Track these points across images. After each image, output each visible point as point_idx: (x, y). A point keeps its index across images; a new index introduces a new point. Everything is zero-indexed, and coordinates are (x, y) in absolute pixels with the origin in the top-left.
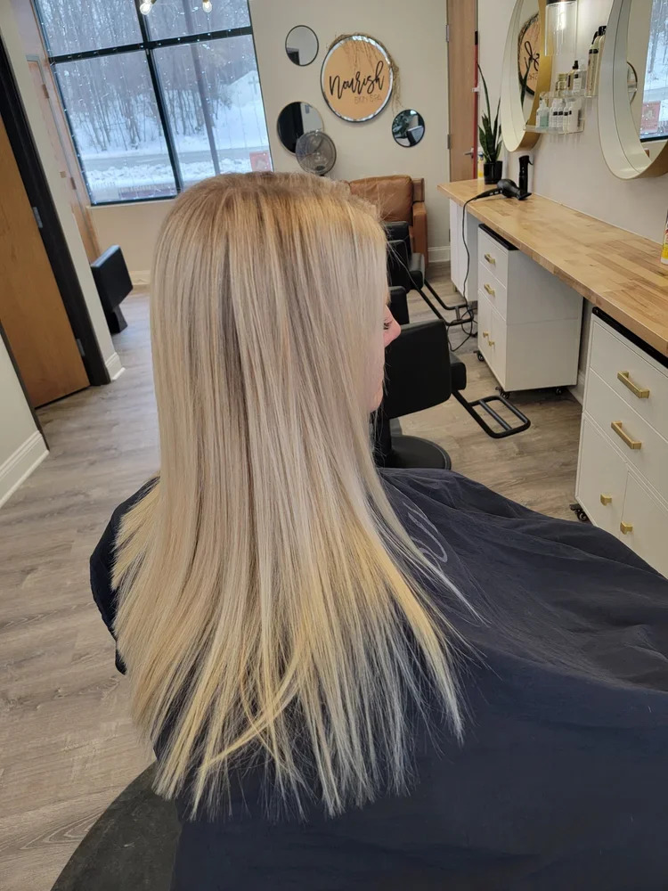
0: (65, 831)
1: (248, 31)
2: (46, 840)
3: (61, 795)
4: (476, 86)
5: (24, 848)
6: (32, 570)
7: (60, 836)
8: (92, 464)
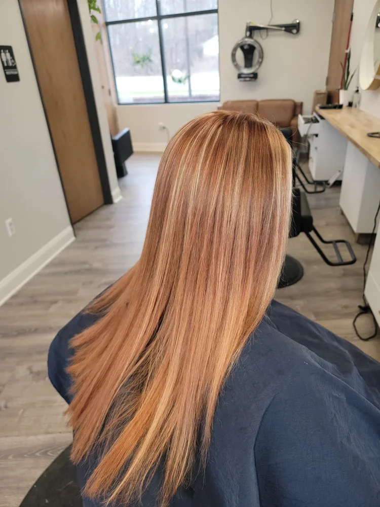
0: (48, 451)
1: (215, 11)
2: (38, 454)
3: (50, 430)
4: (347, 49)
5: (25, 456)
6: (55, 302)
7: (45, 454)
8: (97, 247)
